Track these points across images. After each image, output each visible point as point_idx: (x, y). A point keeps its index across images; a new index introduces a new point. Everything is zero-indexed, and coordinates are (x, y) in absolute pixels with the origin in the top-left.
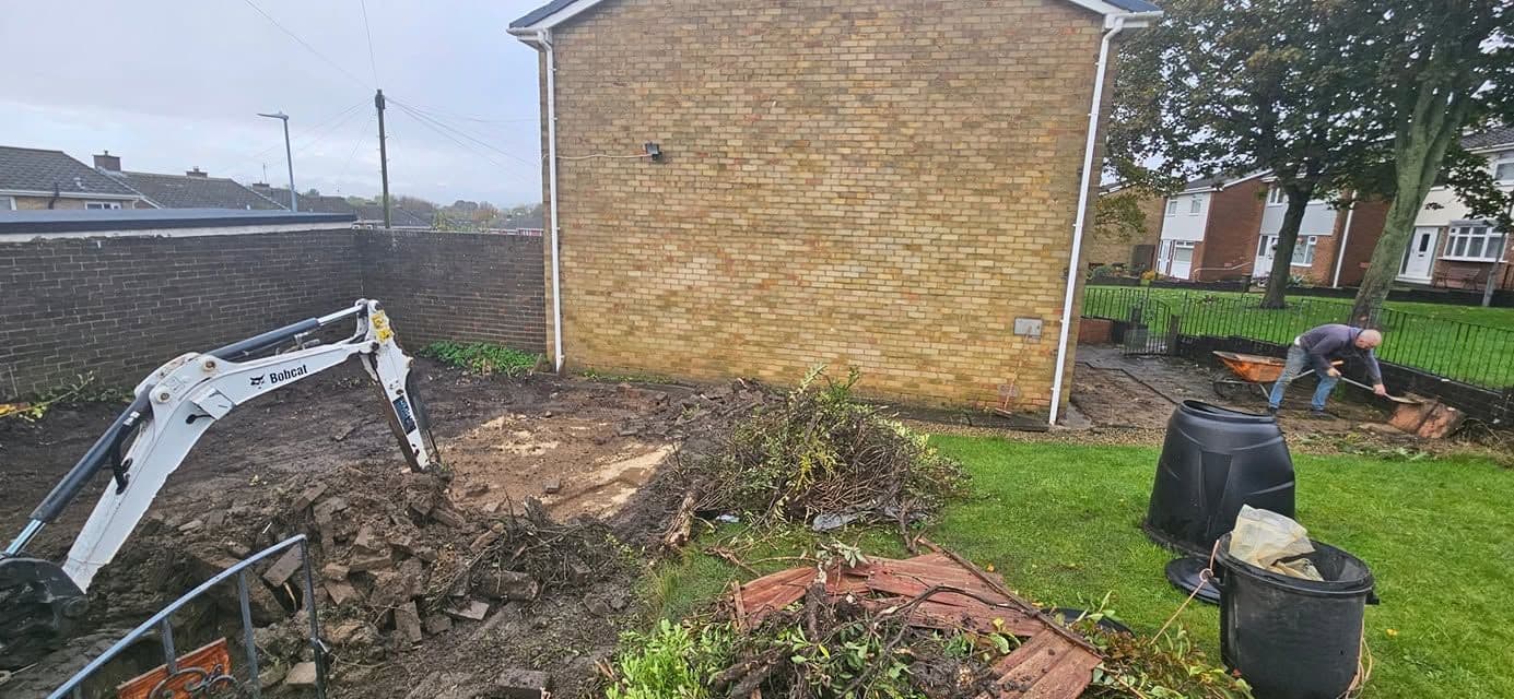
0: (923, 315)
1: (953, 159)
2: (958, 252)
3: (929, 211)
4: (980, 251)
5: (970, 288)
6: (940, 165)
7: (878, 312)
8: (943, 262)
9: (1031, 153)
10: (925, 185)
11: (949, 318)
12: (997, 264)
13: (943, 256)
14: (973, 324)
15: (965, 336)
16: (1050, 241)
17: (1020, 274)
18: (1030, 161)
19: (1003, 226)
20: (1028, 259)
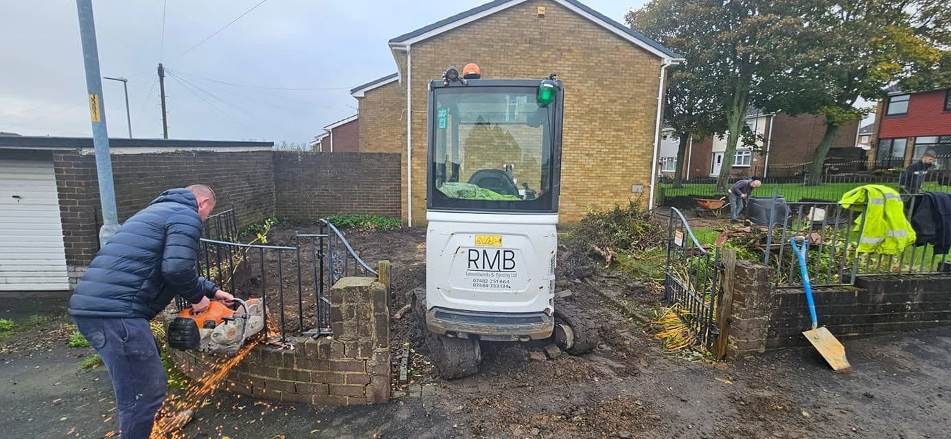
0: (594, 186)
2: (608, 157)
3: (596, 138)
4: (618, 156)
5: (613, 173)
6: (600, 118)
8: (602, 161)
9: (636, 114)
10: (594, 127)
11: (604, 186)
12: (624, 162)
13: (602, 159)
14: (616, 189)
15: (612, 194)
16: (644, 151)
17: (633, 166)
18: (636, 117)
19: (626, 145)
20: (636, 159)
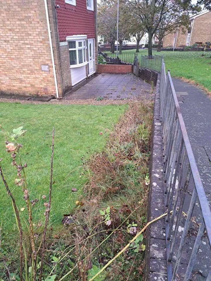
0: (16, 65)
1: (9, 7)
2: (19, 43)
3: (7, 27)
4: (26, 42)
5: (26, 55)
6: (5, 10)
7: (4, 65)
8: (16, 46)
9: (30, 4)
10: (3, 18)
11: (24, 66)
12: (32, 46)
13: (16, 44)
14: (30, 68)
15: (29, 72)
16: (43, 38)
17: (38, 50)
18: (31, 7)
19: (30, 32)
20: (39, 44)
